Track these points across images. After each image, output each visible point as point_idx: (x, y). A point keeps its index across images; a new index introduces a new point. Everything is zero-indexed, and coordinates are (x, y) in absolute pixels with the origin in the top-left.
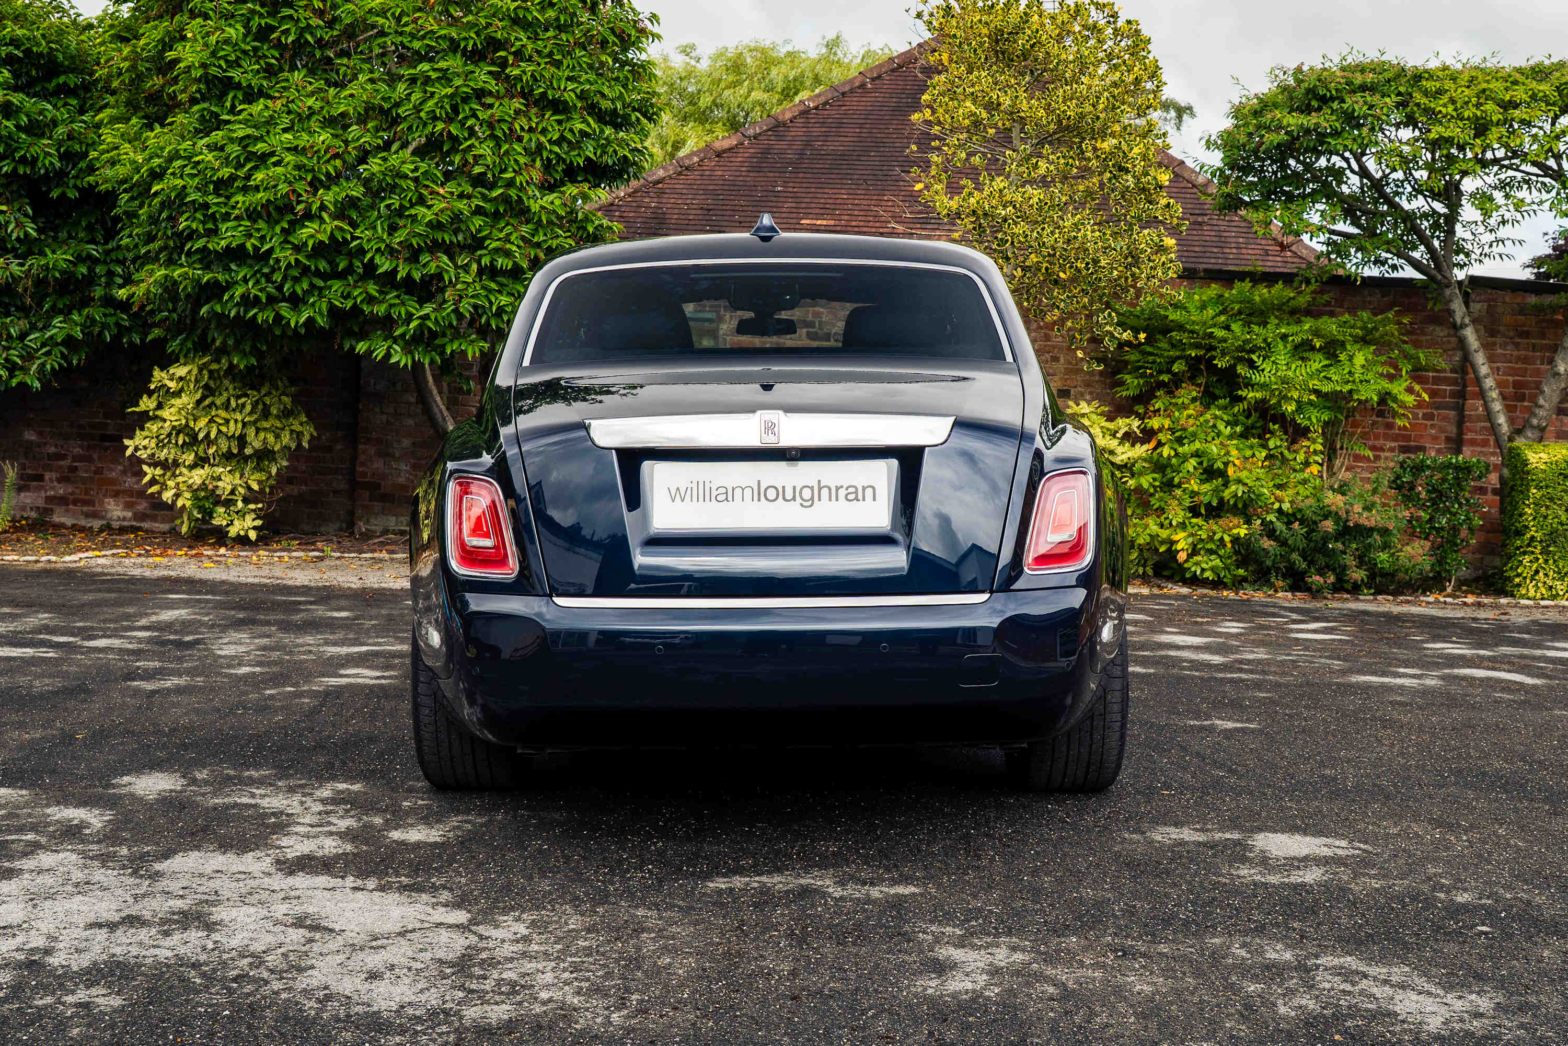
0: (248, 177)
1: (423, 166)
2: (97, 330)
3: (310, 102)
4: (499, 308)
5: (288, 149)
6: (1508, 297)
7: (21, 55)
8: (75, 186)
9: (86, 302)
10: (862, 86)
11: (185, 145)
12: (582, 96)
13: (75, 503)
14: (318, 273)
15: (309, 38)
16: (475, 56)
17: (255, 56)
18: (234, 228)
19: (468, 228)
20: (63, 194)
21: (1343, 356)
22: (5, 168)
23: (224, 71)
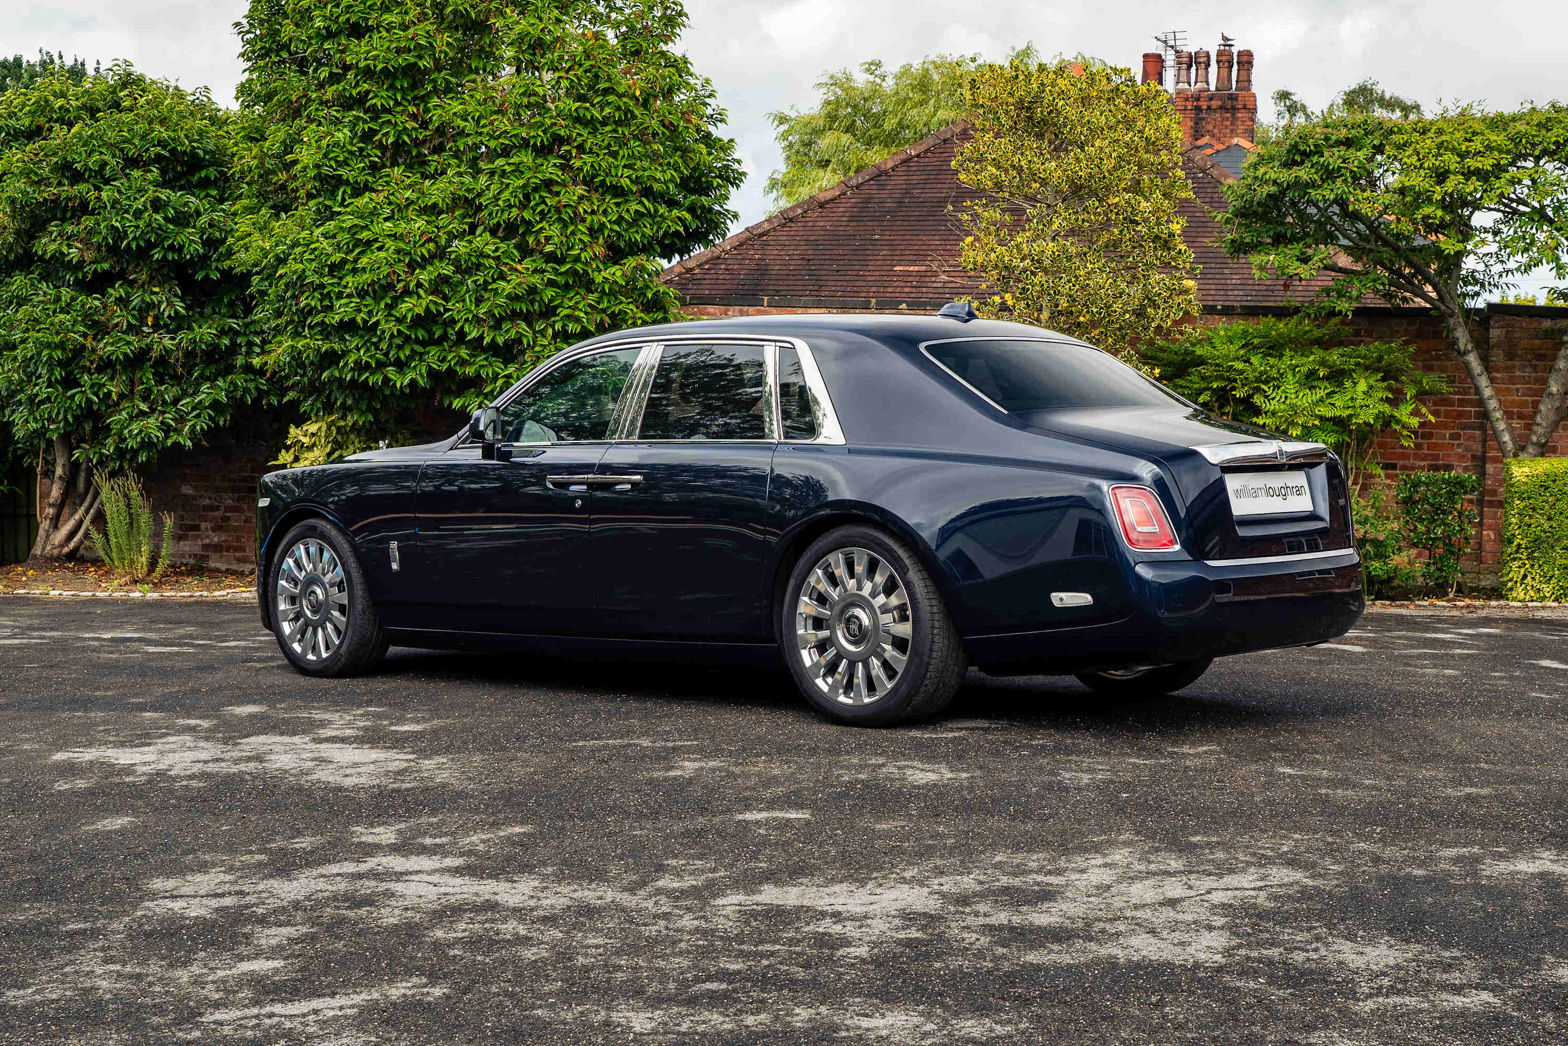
0: (356, 261)
1: (503, 247)
2: (239, 393)
3: (408, 194)
5: (389, 236)
6: (1524, 322)
7: (167, 154)
8: (217, 269)
9: (229, 369)
11: (304, 234)
12: (636, 181)
13: (228, 549)
14: (417, 341)
15: (406, 139)
16: (543, 151)
17: (360, 155)
18: (346, 305)
19: (542, 299)
20: (207, 276)
21: (1348, 384)
22: (157, 255)
23: (335, 170)
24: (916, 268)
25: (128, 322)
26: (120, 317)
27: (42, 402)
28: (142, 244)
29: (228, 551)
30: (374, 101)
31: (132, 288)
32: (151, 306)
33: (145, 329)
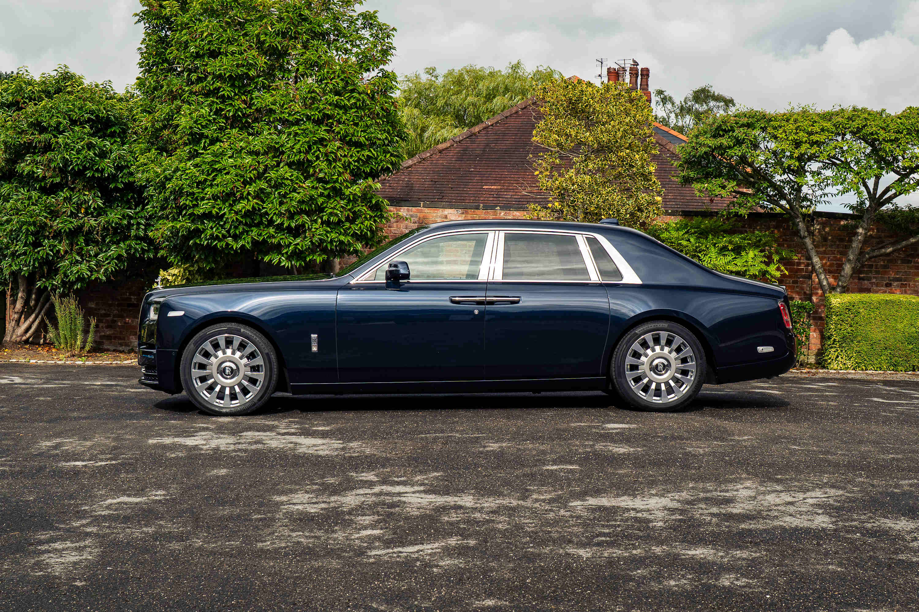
0: (213, 180)
1: (295, 174)
2: (133, 251)
3: (242, 144)
4: (331, 239)
5: (232, 167)
7: (94, 118)
8: (122, 182)
9: (126, 238)
10: (517, 113)
11: (182, 165)
12: (367, 139)
13: (115, 338)
14: (246, 224)
15: (240, 113)
17: (214, 122)
18: (207, 204)
19: (317, 203)
20: (116, 186)
21: (743, 253)
22: (89, 174)
23: (200, 130)
24: (495, 187)
25: (71, 211)
26: (68, 208)
27: (20, 255)
28: (81, 168)
30: (223, 93)
31: (73, 192)
32: (86, 202)
33: (80, 215)
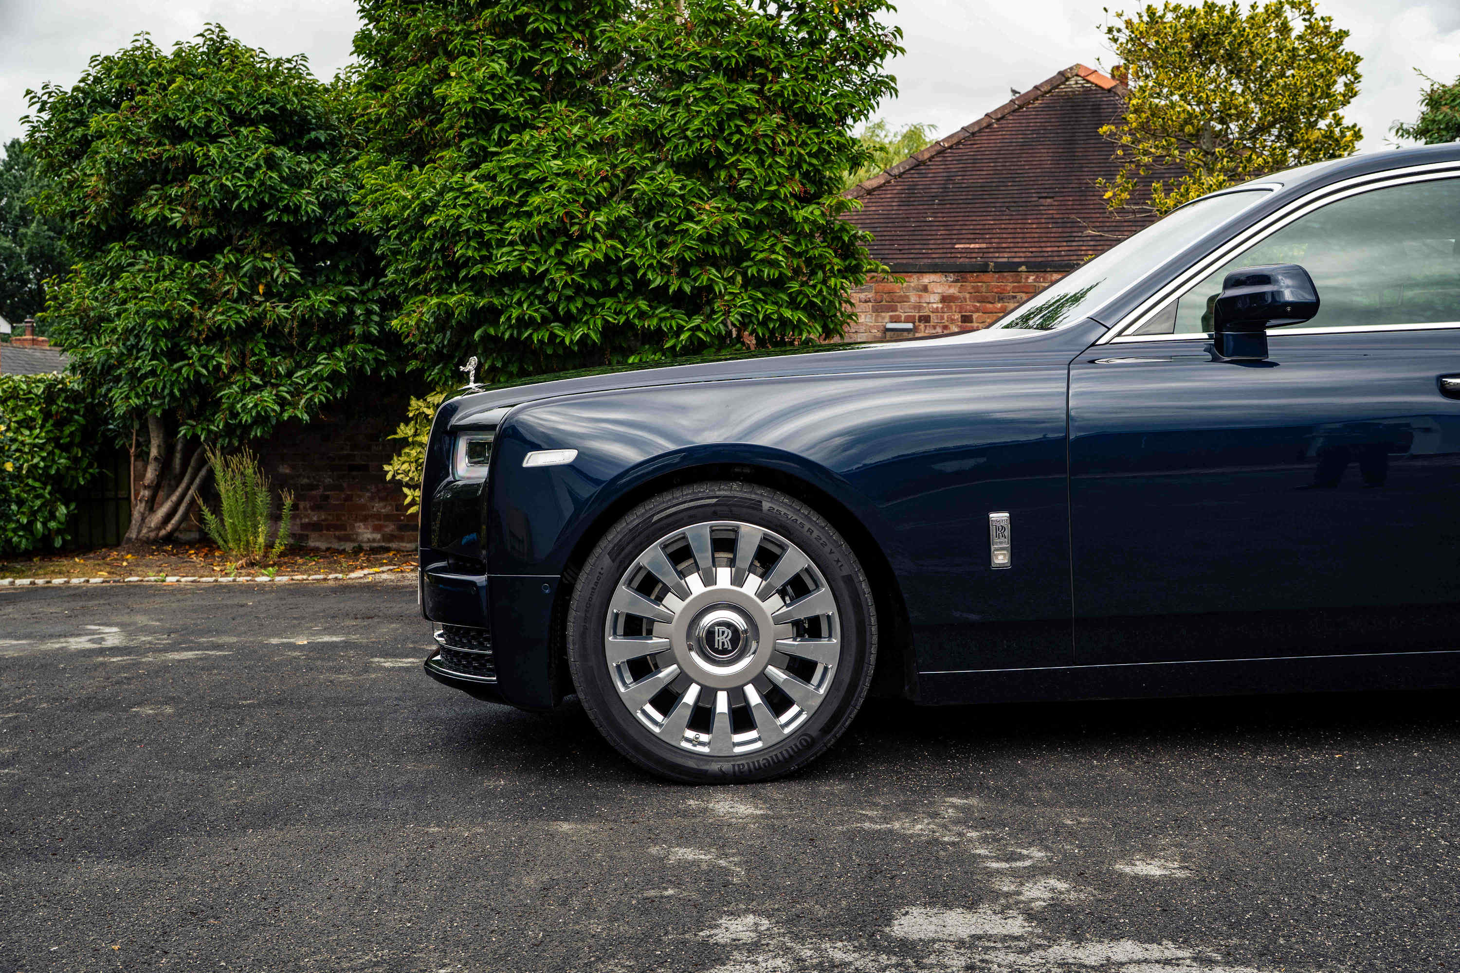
0: (522, 203)
1: (690, 185)
2: (359, 364)
3: (575, 130)
4: (765, 316)
5: (560, 174)
7: (277, 112)
8: (334, 232)
9: (347, 339)
10: (989, 126)
11: (456, 178)
13: (328, 528)
14: (591, 292)
15: (570, 69)
16: (735, 74)
17: (518, 89)
18: (509, 253)
19: (736, 241)
20: (324, 240)
22: (271, 217)
23: (492, 104)
24: (977, 246)
25: (239, 290)
26: (232, 285)
27: (145, 376)
28: (255, 204)
29: (328, 530)
30: (536, 25)
31: (243, 254)
32: (265, 272)
33: (256, 298)
